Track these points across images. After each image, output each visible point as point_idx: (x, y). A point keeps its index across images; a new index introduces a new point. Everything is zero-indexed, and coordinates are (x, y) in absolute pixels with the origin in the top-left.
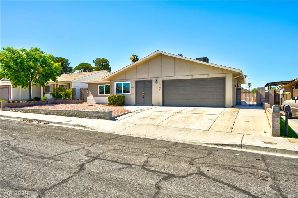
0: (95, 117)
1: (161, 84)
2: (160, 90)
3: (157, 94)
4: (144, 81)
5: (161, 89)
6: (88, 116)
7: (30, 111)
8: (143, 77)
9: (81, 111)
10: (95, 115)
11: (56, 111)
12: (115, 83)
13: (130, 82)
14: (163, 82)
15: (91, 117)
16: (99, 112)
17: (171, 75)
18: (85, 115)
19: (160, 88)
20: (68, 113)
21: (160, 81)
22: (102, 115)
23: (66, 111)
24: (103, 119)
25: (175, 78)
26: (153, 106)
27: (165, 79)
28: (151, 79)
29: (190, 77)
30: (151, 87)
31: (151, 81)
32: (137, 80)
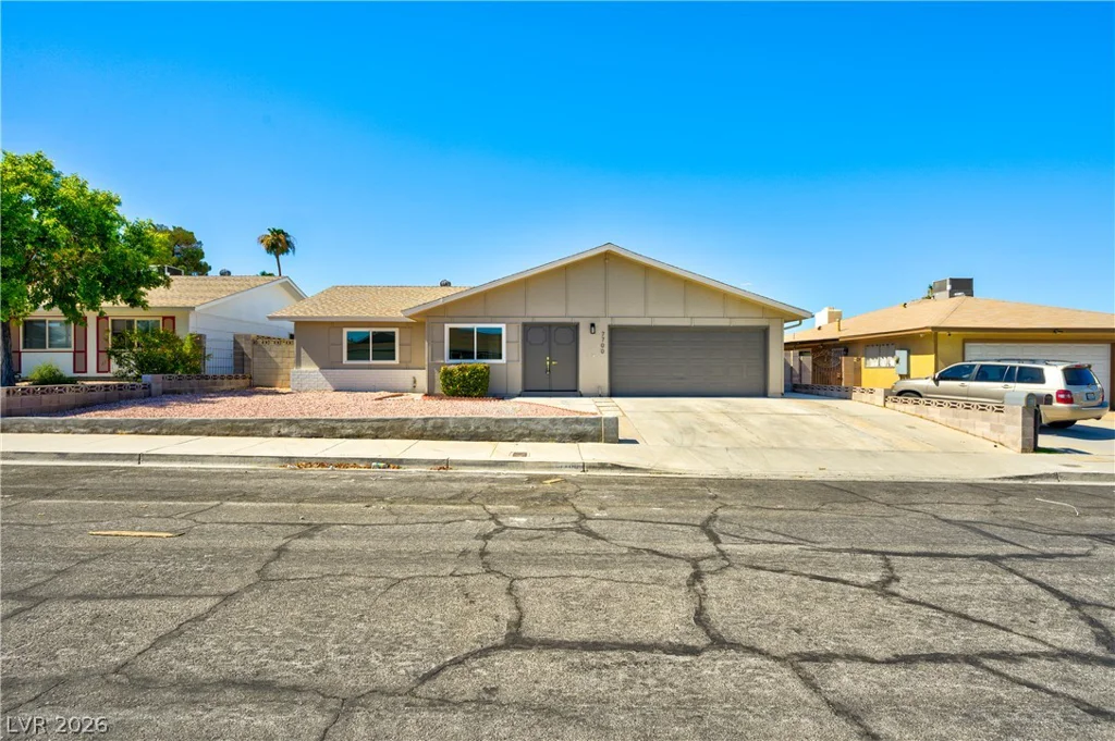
0: (563, 435)
1: (606, 336)
2: (602, 352)
3: (594, 362)
4: (550, 325)
5: (606, 349)
6: (529, 435)
8: (548, 311)
9: (497, 421)
10: (561, 429)
11: (366, 425)
12: (447, 325)
13: (503, 326)
14: (612, 330)
15: (543, 436)
16: (577, 421)
17: (634, 313)
18: (520, 431)
19: (602, 346)
20: (434, 427)
21: (602, 326)
22: (589, 428)
23: (426, 420)
25: (646, 322)
26: (581, 396)
27: (618, 322)
28: (575, 320)
29: (686, 322)
30: (574, 344)
31: (577, 326)
32: (529, 320)
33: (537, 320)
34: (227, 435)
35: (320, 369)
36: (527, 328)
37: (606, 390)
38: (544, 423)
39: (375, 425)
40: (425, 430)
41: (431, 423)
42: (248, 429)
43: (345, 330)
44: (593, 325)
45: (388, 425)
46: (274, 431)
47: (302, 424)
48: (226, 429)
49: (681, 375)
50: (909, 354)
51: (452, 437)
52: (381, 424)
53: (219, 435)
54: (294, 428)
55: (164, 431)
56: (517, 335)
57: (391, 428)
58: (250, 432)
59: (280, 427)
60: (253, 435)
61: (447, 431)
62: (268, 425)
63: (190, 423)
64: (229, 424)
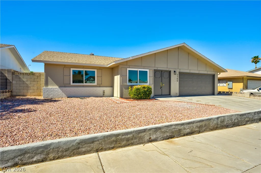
0: (257, 119)
1: (178, 76)
2: (177, 81)
3: (175, 84)
4: (162, 71)
5: (178, 80)
6: (249, 121)
8: (162, 66)
10: (256, 117)
12: (128, 69)
13: (148, 70)
14: (180, 73)
15: (252, 120)
17: (185, 68)
18: (246, 120)
19: (177, 79)
20: (221, 122)
21: (177, 73)
23: (218, 118)
25: (188, 71)
26: (171, 97)
27: (182, 71)
28: (170, 70)
29: (197, 72)
30: (169, 78)
31: (170, 72)
32: (156, 69)
33: (158, 69)
35: (59, 87)
36: (156, 71)
37: (178, 95)
38: (253, 114)
39: (199, 124)
40: (218, 124)
41: (220, 120)
42: (128, 140)
43: (72, 69)
44: (175, 72)
45: (203, 123)
46: (147, 138)
47: (163, 130)
48: (112, 143)
49: (196, 89)
50: (233, 83)
51: (227, 126)
52: (201, 124)
53: (105, 150)
54: (158, 134)
56: (152, 74)
57: (205, 125)
58: (130, 142)
59: (150, 134)
60: (132, 144)
62: (142, 134)
63: (79, 144)
64: (114, 138)
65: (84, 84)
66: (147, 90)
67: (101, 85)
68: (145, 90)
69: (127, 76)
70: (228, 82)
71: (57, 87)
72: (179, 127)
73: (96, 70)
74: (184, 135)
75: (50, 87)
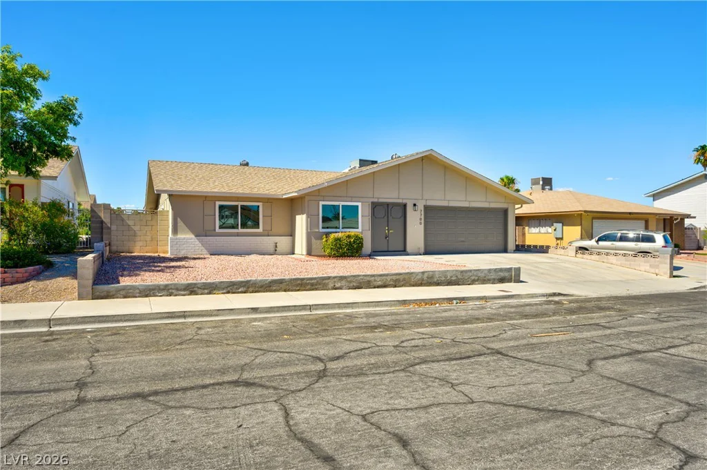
0: (494, 279)
1: (423, 213)
2: (421, 223)
4: (388, 204)
5: (423, 221)
6: (478, 280)
7: (283, 286)
8: (387, 195)
9: (462, 272)
10: (493, 276)
13: (359, 204)
14: (427, 208)
15: (484, 280)
16: (501, 270)
17: (439, 199)
18: (473, 278)
19: (421, 219)
20: (428, 278)
21: (421, 207)
22: (506, 274)
23: (423, 273)
24: (508, 282)
25: (445, 204)
26: (408, 255)
27: (430, 203)
28: (404, 201)
29: (466, 204)
30: (403, 218)
31: (405, 206)
32: (376, 200)
33: (381, 200)
34: (298, 290)
35: (196, 236)
36: (375, 206)
37: (422, 251)
38: (486, 272)
39: (394, 278)
40: (423, 280)
41: (426, 275)
42: (312, 285)
43: (218, 203)
44: (415, 205)
45: (401, 277)
46: (331, 285)
47: (349, 280)
48: (297, 285)
49: (463, 239)
50: (563, 226)
51: (438, 284)
52: (398, 277)
53: (292, 291)
54: (343, 283)
55: (251, 289)
56: (368, 211)
57: (404, 279)
58: (314, 287)
59: (335, 282)
60: (316, 289)
61: (435, 280)
62: (327, 281)
63: (270, 282)
64: (299, 282)
65: (240, 230)
66: (354, 242)
67: (270, 233)
68: (350, 241)
69: (319, 215)
70: (555, 224)
71: (193, 236)
72: (368, 278)
73: (260, 204)
74: (375, 288)
75: (180, 236)
